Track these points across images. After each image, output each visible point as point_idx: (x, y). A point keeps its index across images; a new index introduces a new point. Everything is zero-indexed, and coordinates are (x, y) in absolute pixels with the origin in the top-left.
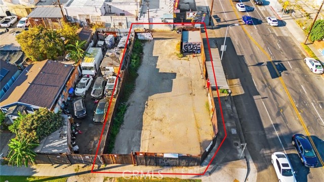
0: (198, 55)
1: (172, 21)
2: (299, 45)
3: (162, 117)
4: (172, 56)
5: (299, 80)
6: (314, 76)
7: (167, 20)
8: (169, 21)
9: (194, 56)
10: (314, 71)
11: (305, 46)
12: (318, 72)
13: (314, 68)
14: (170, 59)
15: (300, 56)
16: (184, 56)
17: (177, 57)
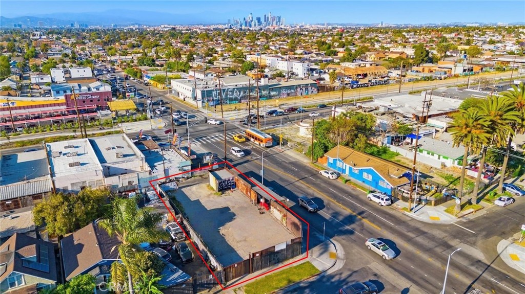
0: (234, 189)
1: (189, 168)
2: (308, 165)
3: (244, 239)
4: (211, 196)
5: (326, 186)
6: (333, 181)
7: (184, 168)
8: (186, 168)
9: (232, 191)
10: (331, 178)
11: (312, 165)
12: (334, 178)
13: (330, 175)
14: (211, 199)
15: (315, 172)
16: (223, 193)
17: (216, 196)
